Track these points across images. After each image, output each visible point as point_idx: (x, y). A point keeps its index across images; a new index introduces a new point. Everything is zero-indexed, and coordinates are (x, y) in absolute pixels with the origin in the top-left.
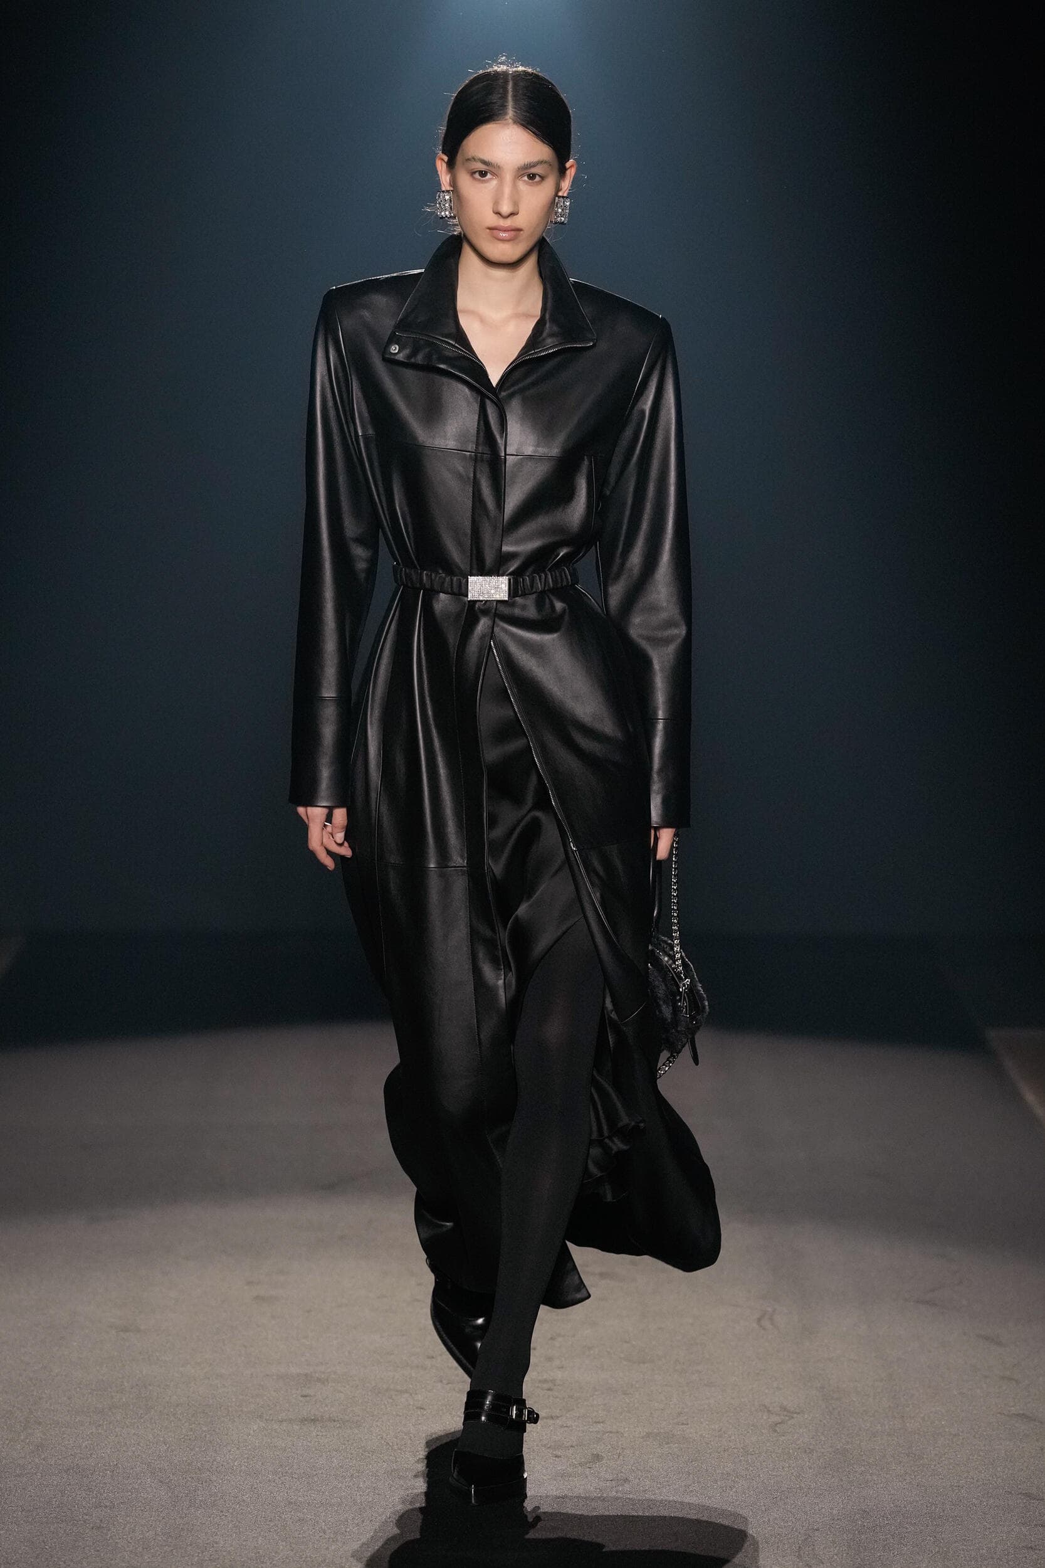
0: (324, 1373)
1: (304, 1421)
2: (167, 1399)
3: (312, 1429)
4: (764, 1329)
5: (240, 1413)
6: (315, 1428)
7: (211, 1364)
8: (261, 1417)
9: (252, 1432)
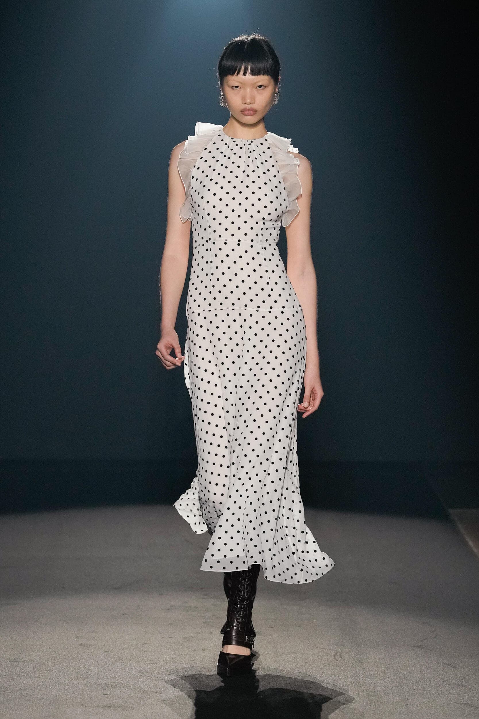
0: (115, 682)
1: (105, 707)
2: (36, 696)
3: (109, 711)
4: (337, 660)
5: (72, 703)
6: (110, 711)
7: (58, 678)
8: (83, 705)
9: (78, 712)
